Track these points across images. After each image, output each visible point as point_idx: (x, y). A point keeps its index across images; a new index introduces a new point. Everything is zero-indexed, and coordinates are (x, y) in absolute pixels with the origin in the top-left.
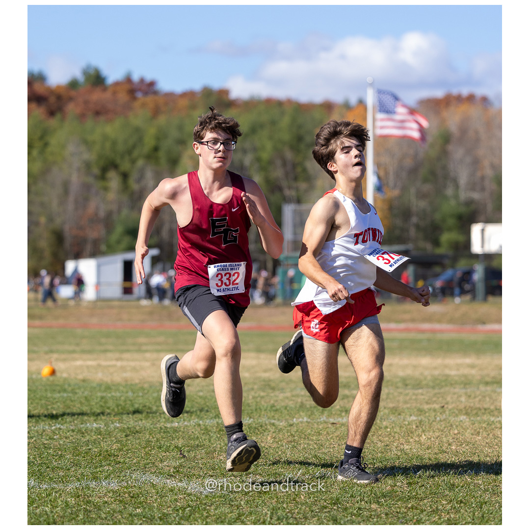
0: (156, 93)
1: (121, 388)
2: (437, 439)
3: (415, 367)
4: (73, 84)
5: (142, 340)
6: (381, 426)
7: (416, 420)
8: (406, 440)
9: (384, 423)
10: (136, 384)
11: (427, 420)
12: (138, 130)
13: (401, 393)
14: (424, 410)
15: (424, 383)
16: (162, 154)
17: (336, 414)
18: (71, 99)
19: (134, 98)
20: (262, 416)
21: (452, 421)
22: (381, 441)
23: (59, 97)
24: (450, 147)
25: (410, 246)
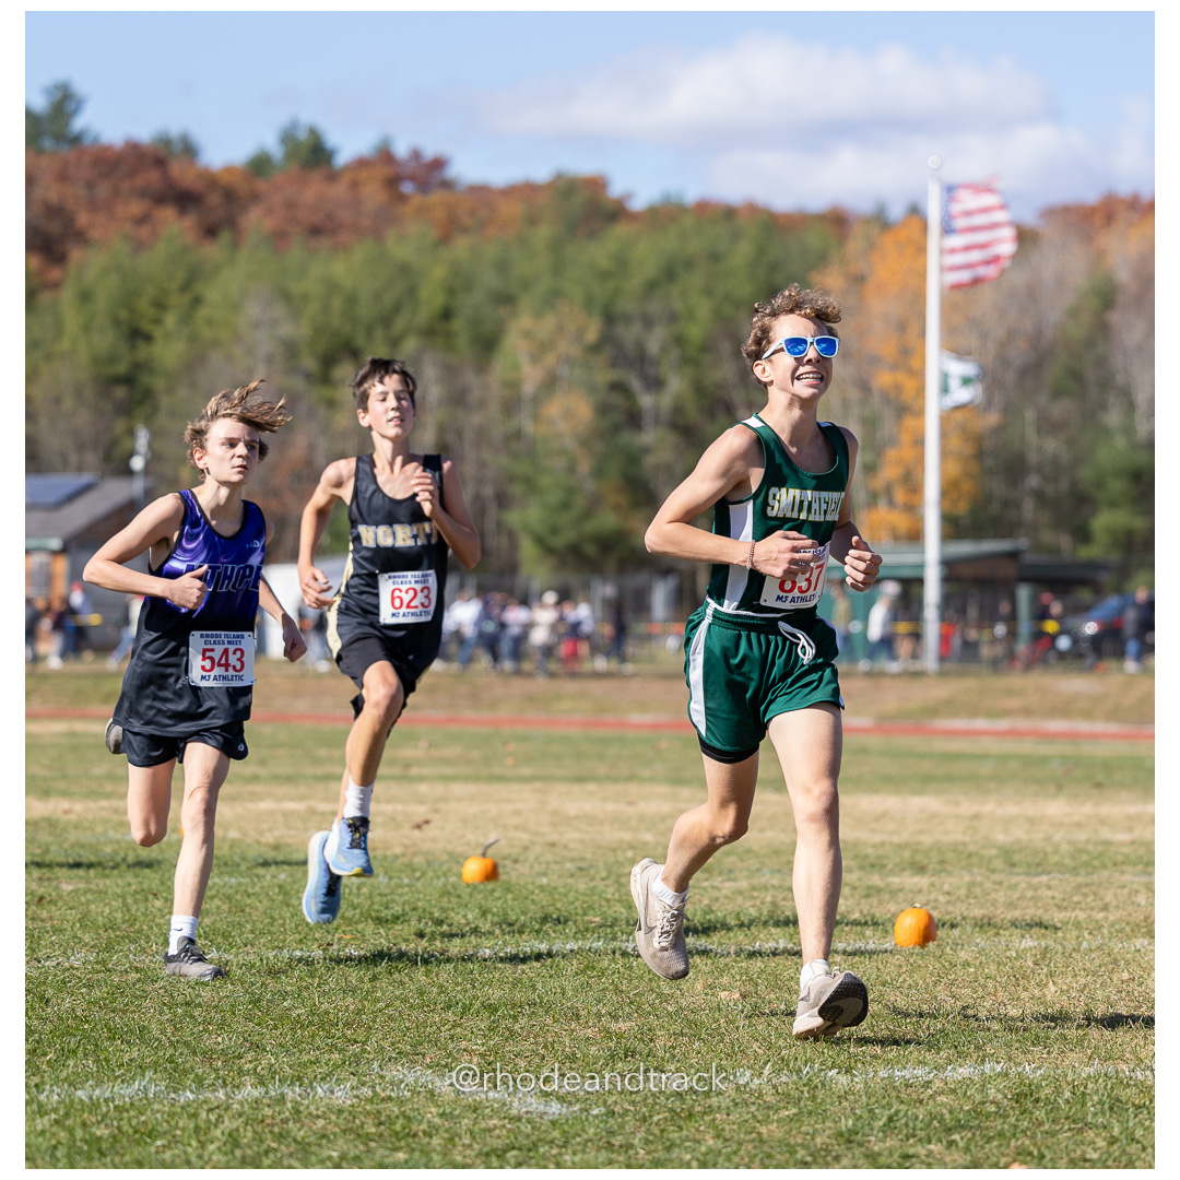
0: (447, 185)
2: (1082, 991)
4: (259, 165)
6: (953, 961)
7: (1035, 947)
8: (1011, 994)
9: (962, 954)
10: (396, 857)
11: (1060, 948)
12: (405, 270)
13: (1000, 883)
16: (458, 324)
17: (851, 932)
18: (255, 197)
22: (954, 997)
23: (230, 195)
24: (1115, 317)
25: (1022, 543)
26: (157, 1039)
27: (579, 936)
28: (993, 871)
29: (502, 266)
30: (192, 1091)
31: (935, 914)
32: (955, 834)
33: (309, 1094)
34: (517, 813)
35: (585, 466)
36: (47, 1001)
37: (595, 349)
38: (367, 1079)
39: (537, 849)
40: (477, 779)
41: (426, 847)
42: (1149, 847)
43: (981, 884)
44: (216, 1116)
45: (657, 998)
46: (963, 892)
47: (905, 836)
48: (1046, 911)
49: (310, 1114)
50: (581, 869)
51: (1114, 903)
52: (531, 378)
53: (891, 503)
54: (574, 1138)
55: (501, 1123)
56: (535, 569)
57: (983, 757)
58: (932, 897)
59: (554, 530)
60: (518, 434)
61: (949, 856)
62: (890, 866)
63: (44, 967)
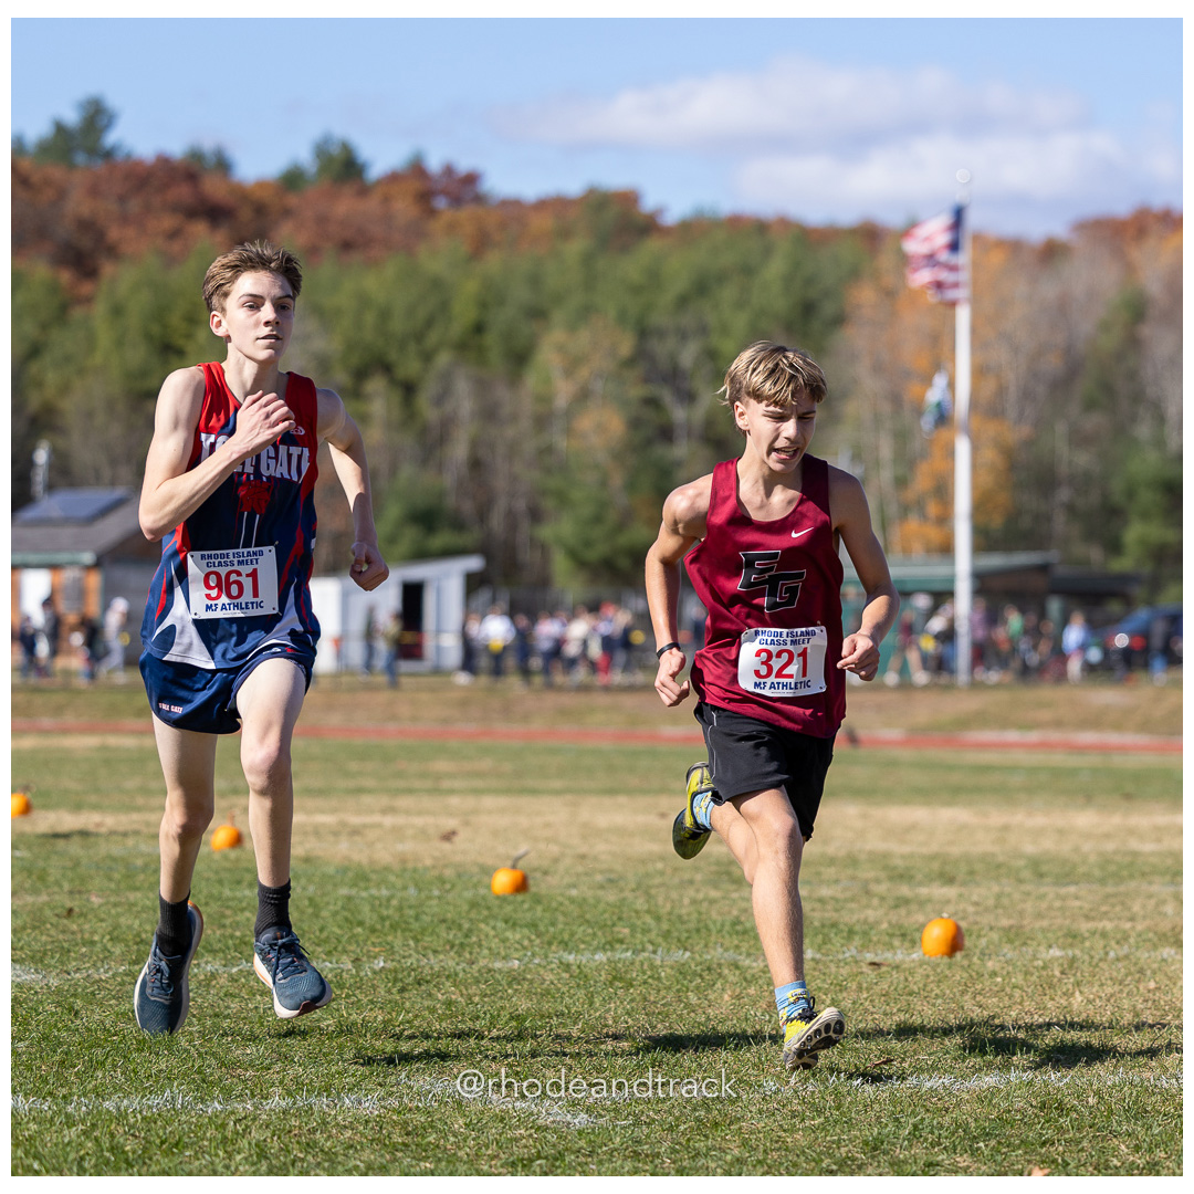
0: (480, 199)
1: (392, 878)
2: (1108, 1000)
3: (1061, 832)
4: (292, 180)
5: (442, 765)
6: (980, 970)
7: (1062, 957)
8: (1037, 1003)
9: (990, 964)
10: (426, 869)
11: (1086, 957)
12: (437, 284)
13: (1028, 894)
14: (1082, 935)
15: (1082, 870)
16: (491, 339)
17: (879, 942)
18: (287, 213)
19: (432, 213)
20: (711, 945)
21: (1142, 961)
22: (980, 1006)
23: (260, 209)
24: (1146, 331)
25: (1052, 556)
26: (186, 1050)
27: (608, 947)
28: (1021, 881)
29: (535, 281)
30: (220, 1102)
31: (963, 925)
32: (983, 844)
33: (336, 1105)
34: (547, 825)
35: (617, 480)
36: (76, 1013)
37: (630, 362)
38: (394, 1089)
39: (567, 861)
40: (508, 791)
41: (458, 858)
42: (1177, 857)
43: (1009, 895)
44: (243, 1126)
45: (685, 1008)
46: (991, 902)
47: (934, 848)
48: (1074, 920)
49: (338, 1124)
50: (611, 881)
51: (1142, 913)
52: (563, 392)
53: (924, 516)
54: (601, 1147)
55: (528, 1132)
56: (567, 582)
57: (1012, 769)
58: (961, 907)
59: (588, 544)
60: (548, 450)
61: (978, 867)
62: (919, 877)
63: (73, 979)
